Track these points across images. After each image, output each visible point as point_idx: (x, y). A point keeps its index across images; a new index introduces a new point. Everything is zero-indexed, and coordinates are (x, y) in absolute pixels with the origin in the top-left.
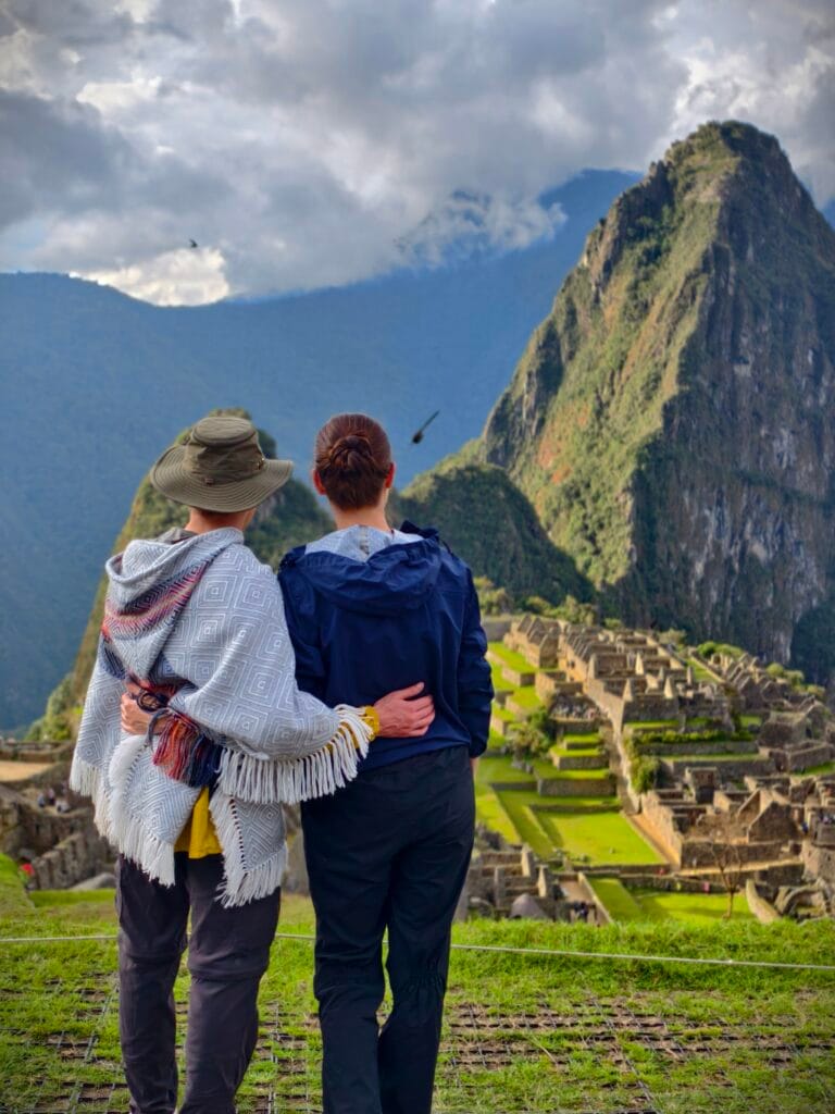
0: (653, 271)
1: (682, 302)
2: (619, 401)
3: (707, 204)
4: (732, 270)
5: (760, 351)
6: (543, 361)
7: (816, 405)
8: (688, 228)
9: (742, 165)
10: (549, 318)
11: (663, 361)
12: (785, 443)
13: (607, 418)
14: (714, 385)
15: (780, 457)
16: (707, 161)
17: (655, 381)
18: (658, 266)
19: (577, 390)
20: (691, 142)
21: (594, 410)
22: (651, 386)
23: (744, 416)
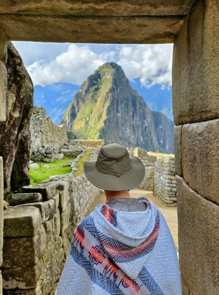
0: (97, 93)
1: (105, 99)
2: (91, 121)
3: (109, 79)
4: (116, 92)
5: (122, 110)
6: (71, 112)
7: (133, 123)
8: (105, 83)
9: (115, 71)
10: (73, 103)
11: (102, 112)
12: (128, 131)
13: (89, 124)
14: (113, 117)
15: (127, 134)
16: (108, 70)
17: (100, 116)
18: (98, 92)
19: (80, 118)
20: (103, 66)
21: (85, 122)
22: (100, 117)
23: (120, 124)
